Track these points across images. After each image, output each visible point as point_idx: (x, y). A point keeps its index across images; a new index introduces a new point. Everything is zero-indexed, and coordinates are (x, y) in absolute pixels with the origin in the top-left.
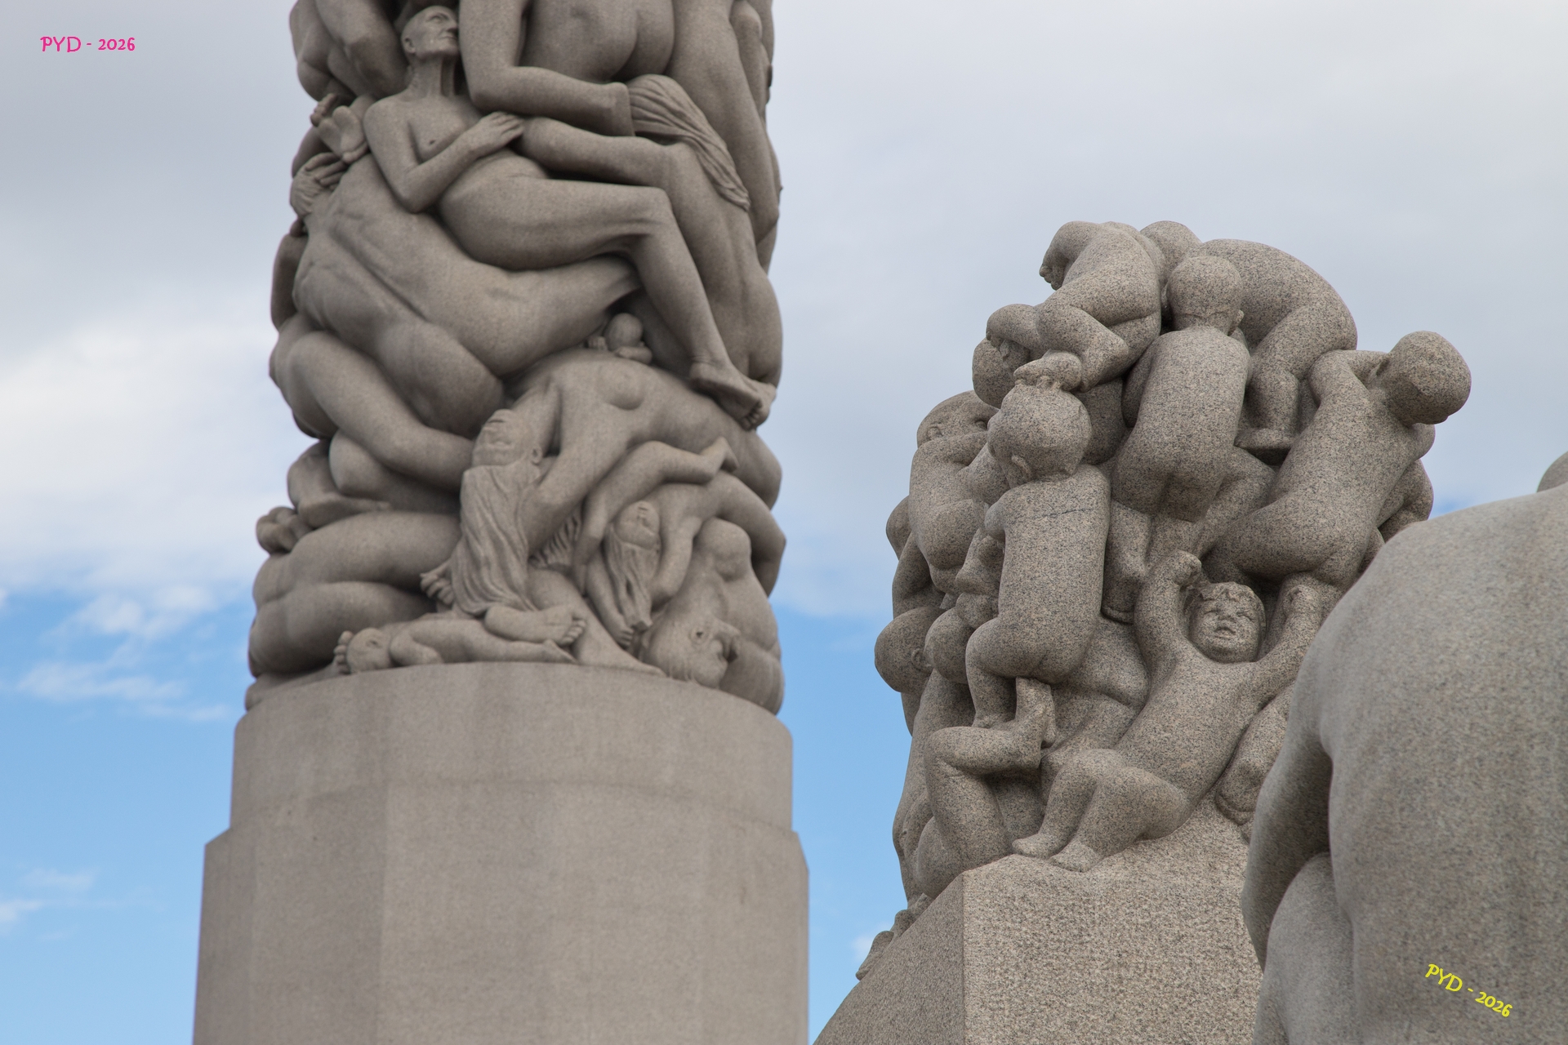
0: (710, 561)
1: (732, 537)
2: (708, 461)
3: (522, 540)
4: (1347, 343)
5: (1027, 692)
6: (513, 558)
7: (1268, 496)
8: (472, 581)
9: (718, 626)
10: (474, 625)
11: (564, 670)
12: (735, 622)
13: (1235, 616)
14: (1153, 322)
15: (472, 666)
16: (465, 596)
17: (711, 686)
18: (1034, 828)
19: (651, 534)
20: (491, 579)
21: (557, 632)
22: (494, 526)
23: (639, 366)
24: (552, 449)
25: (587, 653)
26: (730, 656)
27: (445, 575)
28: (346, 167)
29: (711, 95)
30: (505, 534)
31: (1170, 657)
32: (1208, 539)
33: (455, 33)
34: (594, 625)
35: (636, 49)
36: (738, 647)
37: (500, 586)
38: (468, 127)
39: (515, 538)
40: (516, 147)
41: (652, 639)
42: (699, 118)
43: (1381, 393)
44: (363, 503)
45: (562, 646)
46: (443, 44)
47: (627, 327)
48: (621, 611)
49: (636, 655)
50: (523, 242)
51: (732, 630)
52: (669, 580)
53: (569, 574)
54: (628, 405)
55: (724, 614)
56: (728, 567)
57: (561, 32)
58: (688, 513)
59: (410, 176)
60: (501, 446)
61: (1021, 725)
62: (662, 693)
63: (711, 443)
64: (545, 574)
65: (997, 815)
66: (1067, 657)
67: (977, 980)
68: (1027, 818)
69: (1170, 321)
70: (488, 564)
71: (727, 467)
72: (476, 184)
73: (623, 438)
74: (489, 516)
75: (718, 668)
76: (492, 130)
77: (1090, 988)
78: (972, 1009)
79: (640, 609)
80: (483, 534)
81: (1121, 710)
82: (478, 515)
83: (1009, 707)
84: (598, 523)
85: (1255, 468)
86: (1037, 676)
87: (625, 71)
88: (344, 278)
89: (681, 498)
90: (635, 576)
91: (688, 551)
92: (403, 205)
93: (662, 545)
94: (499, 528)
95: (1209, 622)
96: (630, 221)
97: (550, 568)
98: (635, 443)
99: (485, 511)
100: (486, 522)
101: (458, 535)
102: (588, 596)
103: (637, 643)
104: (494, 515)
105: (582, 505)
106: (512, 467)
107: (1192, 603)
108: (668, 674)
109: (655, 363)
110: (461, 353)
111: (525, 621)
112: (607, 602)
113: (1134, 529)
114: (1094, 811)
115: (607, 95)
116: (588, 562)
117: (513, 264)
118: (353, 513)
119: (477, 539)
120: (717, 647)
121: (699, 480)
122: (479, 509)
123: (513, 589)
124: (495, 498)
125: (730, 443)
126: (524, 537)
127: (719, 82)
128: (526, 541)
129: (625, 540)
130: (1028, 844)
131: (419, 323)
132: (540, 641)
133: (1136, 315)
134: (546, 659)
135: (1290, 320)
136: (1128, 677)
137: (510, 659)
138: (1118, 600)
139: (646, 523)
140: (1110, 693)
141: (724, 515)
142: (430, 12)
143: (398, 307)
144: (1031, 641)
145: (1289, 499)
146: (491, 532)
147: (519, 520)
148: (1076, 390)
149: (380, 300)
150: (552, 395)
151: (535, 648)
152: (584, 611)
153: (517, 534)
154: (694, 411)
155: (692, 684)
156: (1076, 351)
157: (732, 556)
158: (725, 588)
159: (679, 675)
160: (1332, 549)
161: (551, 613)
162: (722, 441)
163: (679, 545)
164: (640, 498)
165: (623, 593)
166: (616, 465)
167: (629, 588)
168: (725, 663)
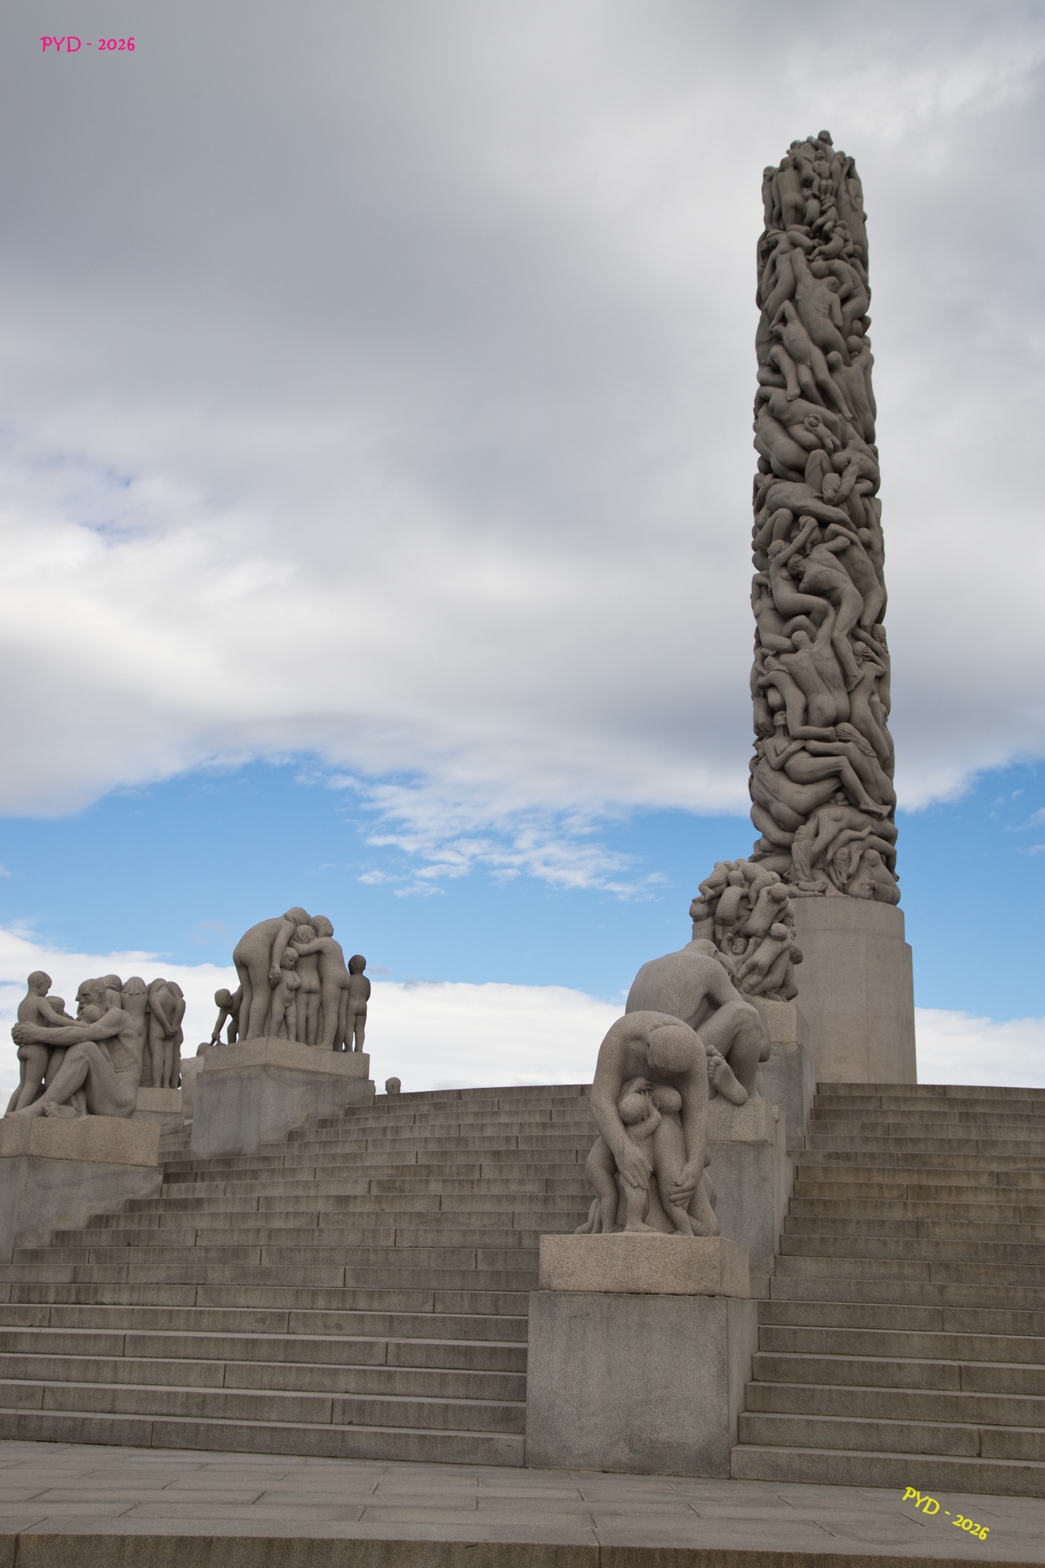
0: (867, 862)
1: (877, 855)
2: (866, 833)
3: (808, 862)
6: (806, 867)
8: (797, 874)
9: (869, 881)
10: (796, 887)
12: (875, 879)
14: (723, 886)
16: (796, 879)
17: (868, 899)
19: (847, 857)
20: (800, 874)
21: (820, 888)
22: (801, 858)
23: (842, 808)
24: (817, 835)
25: (828, 893)
26: (874, 889)
27: (789, 873)
28: (760, 759)
29: (863, 727)
33: (786, 718)
34: (830, 884)
35: (837, 715)
36: (876, 886)
37: (803, 876)
38: (790, 744)
39: (804, 860)
40: (804, 749)
41: (848, 887)
42: (857, 734)
43: (770, 896)
44: (768, 854)
45: (819, 892)
46: (782, 722)
47: (840, 796)
48: (838, 879)
49: (843, 892)
50: (805, 777)
51: (873, 881)
52: (853, 869)
53: (823, 870)
54: (837, 820)
55: (872, 878)
56: (873, 863)
57: (814, 715)
58: (858, 849)
59: (775, 761)
60: (801, 836)
62: (850, 903)
63: (866, 827)
64: (816, 871)
69: (729, 885)
70: (800, 869)
71: (871, 833)
72: (791, 762)
73: (838, 830)
74: (799, 856)
75: (869, 893)
76: (796, 745)
79: (844, 879)
80: (798, 860)
82: (795, 857)
84: (830, 855)
87: (835, 722)
88: (760, 791)
89: (855, 845)
90: (843, 871)
91: (858, 861)
92: (773, 769)
93: (850, 859)
96: (836, 767)
97: (817, 869)
98: (841, 831)
101: (792, 862)
102: (829, 876)
103: (844, 889)
104: (801, 855)
105: (826, 850)
106: (804, 842)
108: (853, 897)
109: (850, 805)
110: (789, 810)
111: (811, 885)
112: (834, 877)
113: (719, 929)
115: (828, 731)
116: (829, 866)
117: (804, 783)
118: (766, 857)
119: (797, 862)
120: (870, 888)
121: (861, 839)
122: (797, 854)
123: (807, 876)
124: (801, 850)
125: (873, 827)
126: (809, 860)
127: (864, 721)
128: (810, 862)
129: (839, 860)
131: (779, 803)
132: (815, 891)
133: (719, 885)
134: (816, 896)
135: (755, 881)
137: (805, 897)
139: (843, 854)
141: (872, 848)
142: (779, 713)
143: (773, 798)
145: (751, 921)
146: (800, 860)
147: (808, 855)
148: (705, 902)
149: (769, 797)
150: (816, 819)
151: (813, 893)
152: (828, 881)
153: (806, 861)
154: (860, 818)
155: (860, 899)
156: (704, 894)
157: (877, 861)
158: (873, 870)
159: (856, 897)
160: (758, 932)
161: (818, 882)
162: (870, 826)
163: (856, 859)
164: (843, 846)
165: (838, 875)
166: (835, 838)
167: (840, 873)
168: (872, 892)
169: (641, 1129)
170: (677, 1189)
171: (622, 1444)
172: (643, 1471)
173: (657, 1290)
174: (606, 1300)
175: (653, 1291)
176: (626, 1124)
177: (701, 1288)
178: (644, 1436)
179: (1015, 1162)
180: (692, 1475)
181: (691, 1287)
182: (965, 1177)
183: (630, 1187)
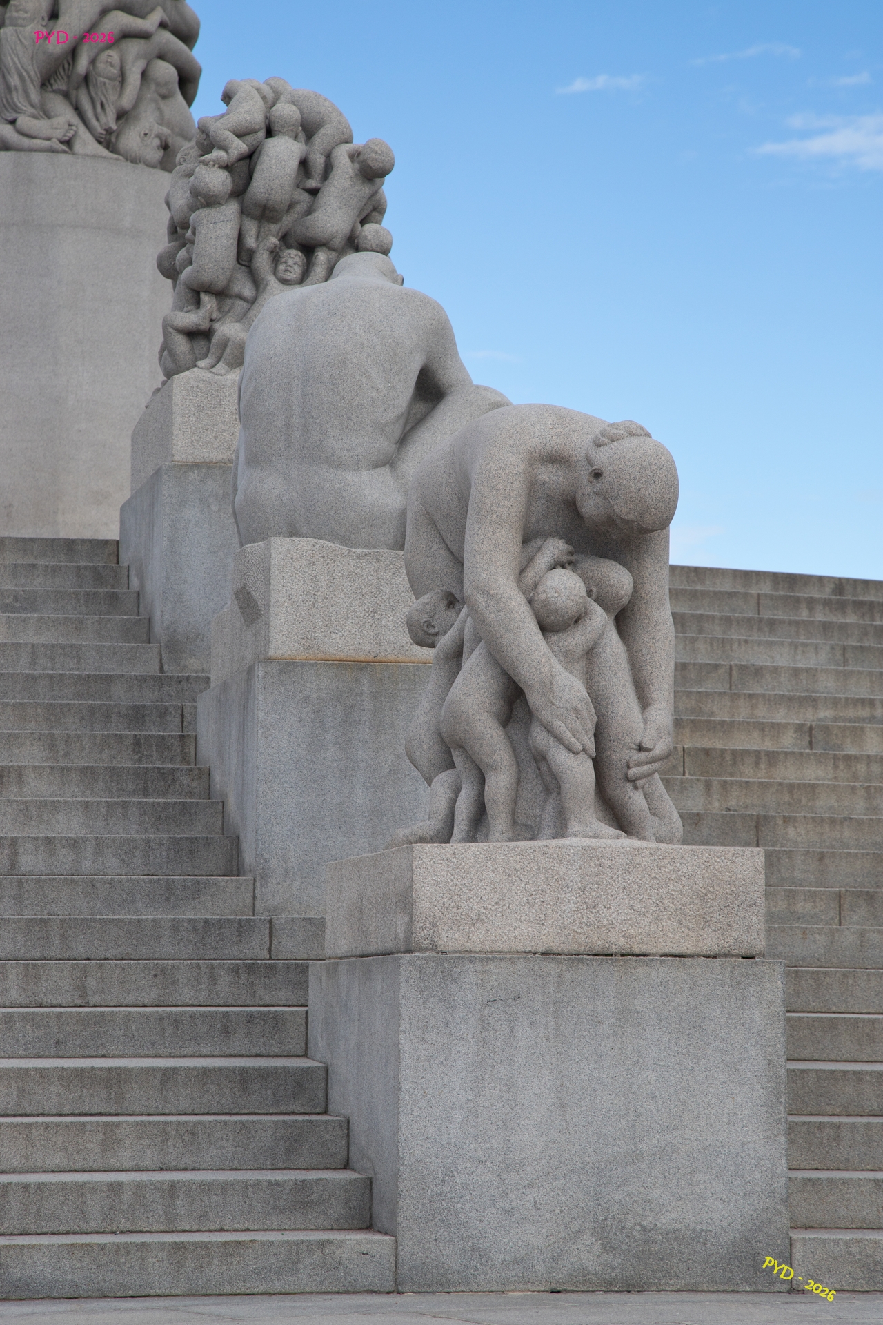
0: (153, 87)
1: (166, 72)
2: (150, 23)
3: (37, 75)
4: (348, 141)
5: (205, 298)
6: (32, 86)
7: (310, 211)
8: (7, 100)
9: (157, 129)
10: (9, 127)
11: (64, 158)
12: (169, 125)
13: (292, 265)
14: (261, 134)
15: (9, 153)
16: (3, 108)
17: (154, 167)
18: (206, 356)
19: (115, 71)
20: (19, 100)
21: (59, 134)
22: (19, 66)
24: (54, 15)
25: (78, 147)
26: (165, 147)
30: (26, 71)
31: (265, 283)
32: (284, 230)
34: (82, 128)
36: (170, 141)
37: (24, 104)
39: (32, 73)
41: (117, 137)
43: (357, 166)
45: (62, 142)
48: (98, 120)
49: (107, 147)
51: (166, 131)
52: (127, 101)
53: (66, 95)
55: (161, 121)
56: (164, 91)
58: (138, 57)
60: (22, 14)
61: (201, 312)
62: (123, 171)
63: (152, 10)
64: (52, 96)
65: (192, 349)
66: (221, 283)
67: (178, 420)
68: (204, 350)
69: (270, 133)
70: (16, 90)
71: (163, 25)
73: (97, 9)
74: (16, 59)
75: (158, 155)
77: (223, 423)
78: (175, 431)
79: (110, 120)
80: (13, 70)
81: (245, 305)
82: (9, 58)
83: (198, 303)
84: (82, 64)
85: (305, 197)
86: (209, 290)
89: (133, 48)
90: (106, 99)
91: (138, 82)
93: (122, 78)
94: (22, 67)
95: (282, 267)
97: (54, 91)
98: (104, 12)
99: (13, 56)
100: (14, 63)
102: (78, 109)
103: (108, 141)
104: (19, 59)
105: (73, 53)
106: (29, 28)
107: (275, 256)
108: (127, 160)
112: (90, 114)
113: (251, 228)
114: (228, 351)
116: (77, 88)
119: (9, 73)
120: (157, 142)
121: (145, 36)
122: (10, 54)
123: (32, 105)
124: (19, 48)
125: (165, 10)
126: (37, 73)
128: (39, 76)
129: (100, 76)
130: (201, 363)
132: (49, 139)
133: (253, 131)
134: (52, 150)
135: (322, 131)
136: (248, 291)
137: (31, 150)
138: (244, 256)
139: (111, 65)
140: (240, 297)
141: (161, 57)
144: (205, 277)
145: (316, 214)
146: (17, 70)
147: (34, 62)
148: (227, 167)
151: (46, 144)
152: (75, 120)
153: (33, 72)
155: (141, 166)
156: (225, 149)
157: (166, 84)
158: (162, 104)
159: (134, 160)
160: (333, 237)
161: (55, 121)
162: (159, 9)
163: (134, 78)
164: (108, 47)
165: (99, 109)
166: (94, 26)
167: (102, 105)
168: (162, 151)
169: (576, 639)
170: (643, 755)
171: (587, 1238)
172: (631, 1287)
173: (644, 949)
174: (552, 968)
175: (637, 950)
176: (545, 628)
177: (727, 944)
178: (630, 1221)
179: (815, 707)
180: (721, 1288)
181: (710, 943)
182: (756, 734)
183: (565, 752)
